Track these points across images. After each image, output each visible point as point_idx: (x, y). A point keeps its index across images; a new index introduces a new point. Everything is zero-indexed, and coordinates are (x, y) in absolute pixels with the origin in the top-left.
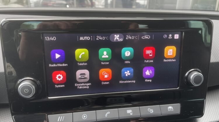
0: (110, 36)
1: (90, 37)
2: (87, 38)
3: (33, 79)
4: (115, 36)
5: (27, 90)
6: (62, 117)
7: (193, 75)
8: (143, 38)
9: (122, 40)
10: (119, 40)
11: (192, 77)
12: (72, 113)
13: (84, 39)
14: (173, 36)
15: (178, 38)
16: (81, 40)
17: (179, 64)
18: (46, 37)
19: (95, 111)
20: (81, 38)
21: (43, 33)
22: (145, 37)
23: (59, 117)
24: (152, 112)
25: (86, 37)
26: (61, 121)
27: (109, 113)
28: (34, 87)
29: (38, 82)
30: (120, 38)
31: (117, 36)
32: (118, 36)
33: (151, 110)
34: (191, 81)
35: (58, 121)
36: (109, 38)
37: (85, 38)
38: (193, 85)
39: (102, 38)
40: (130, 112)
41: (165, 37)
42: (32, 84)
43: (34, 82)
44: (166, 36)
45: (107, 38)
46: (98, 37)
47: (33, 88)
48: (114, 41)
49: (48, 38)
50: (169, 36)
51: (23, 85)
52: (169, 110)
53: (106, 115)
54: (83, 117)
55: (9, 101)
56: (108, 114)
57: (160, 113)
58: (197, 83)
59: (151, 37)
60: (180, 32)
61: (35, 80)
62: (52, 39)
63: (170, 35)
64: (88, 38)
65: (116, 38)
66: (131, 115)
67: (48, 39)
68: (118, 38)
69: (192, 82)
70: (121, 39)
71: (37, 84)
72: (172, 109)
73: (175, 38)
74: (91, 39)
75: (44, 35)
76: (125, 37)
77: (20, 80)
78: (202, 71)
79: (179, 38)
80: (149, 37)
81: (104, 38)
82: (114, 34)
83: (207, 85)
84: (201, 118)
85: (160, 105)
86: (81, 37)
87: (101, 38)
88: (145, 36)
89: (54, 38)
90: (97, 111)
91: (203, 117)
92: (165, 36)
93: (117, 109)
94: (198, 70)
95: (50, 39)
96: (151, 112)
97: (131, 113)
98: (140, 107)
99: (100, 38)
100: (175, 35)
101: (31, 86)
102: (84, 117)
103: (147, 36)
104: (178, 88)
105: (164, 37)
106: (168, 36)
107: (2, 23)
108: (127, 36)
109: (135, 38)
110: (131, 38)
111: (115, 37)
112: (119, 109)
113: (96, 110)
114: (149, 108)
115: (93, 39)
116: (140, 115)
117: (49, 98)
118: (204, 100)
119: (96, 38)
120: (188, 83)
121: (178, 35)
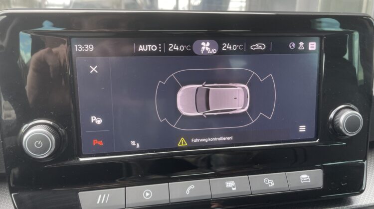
0: (193, 44)
1: (158, 47)
2: (152, 48)
3: (51, 123)
4: (203, 44)
5: (40, 144)
6: (105, 195)
7: (345, 115)
8: (254, 47)
9: (215, 51)
10: (209, 52)
11: (342, 119)
12: (124, 188)
13: (145, 48)
14: (306, 46)
15: (314, 49)
16: (141, 51)
18: (76, 46)
19: (167, 184)
20: (141, 48)
21: (71, 37)
22: (256, 47)
23: (100, 196)
24: (273, 184)
25: (149, 46)
26: (103, 202)
27: (192, 187)
28: (53, 138)
29: (62, 131)
30: (211, 47)
31: (206, 43)
32: (208, 44)
33: (269, 182)
35: (98, 202)
36: (191, 48)
37: (148, 47)
38: (345, 135)
40: (231, 185)
41: (292, 47)
42: (50, 132)
43: (54, 130)
44: (294, 45)
45: (189, 48)
46: (171, 46)
47: (51, 139)
48: (200, 54)
49: (80, 47)
50: (299, 46)
51: (33, 133)
52: (303, 181)
53: (188, 192)
54: (145, 195)
56: (191, 190)
57: (287, 186)
58: (351, 129)
59: (268, 47)
60: (318, 39)
61: (56, 126)
63: (301, 44)
64: (154, 48)
65: (203, 48)
66: (234, 191)
67: (80, 49)
68: (207, 49)
69: (343, 127)
70: (213, 50)
71: (59, 133)
73: (310, 49)
74: (158, 49)
75: (73, 40)
76: (220, 46)
77: (26, 126)
79: (316, 48)
80: (263, 46)
82: (200, 41)
83: (368, 138)
84: (360, 196)
85: (286, 173)
86: (141, 46)
87: (177, 48)
88: (257, 45)
90: (169, 183)
91: (363, 194)
92: (291, 45)
93: (208, 180)
94: (352, 106)
96: (270, 184)
97: (234, 187)
98: (249, 176)
99: (174, 48)
100: (310, 43)
101: (47, 135)
102: (147, 194)
103: (259, 45)
104: (317, 141)
105: (290, 47)
106: (297, 45)
108: (224, 45)
109: (238, 48)
110: (232, 48)
111: (203, 46)
112: (210, 180)
113: (168, 183)
114: (266, 177)
115: (162, 49)
116: (249, 190)
117: (81, 159)
118: (364, 161)
119: (168, 47)
120: (335, 132)
121: (314, 44)
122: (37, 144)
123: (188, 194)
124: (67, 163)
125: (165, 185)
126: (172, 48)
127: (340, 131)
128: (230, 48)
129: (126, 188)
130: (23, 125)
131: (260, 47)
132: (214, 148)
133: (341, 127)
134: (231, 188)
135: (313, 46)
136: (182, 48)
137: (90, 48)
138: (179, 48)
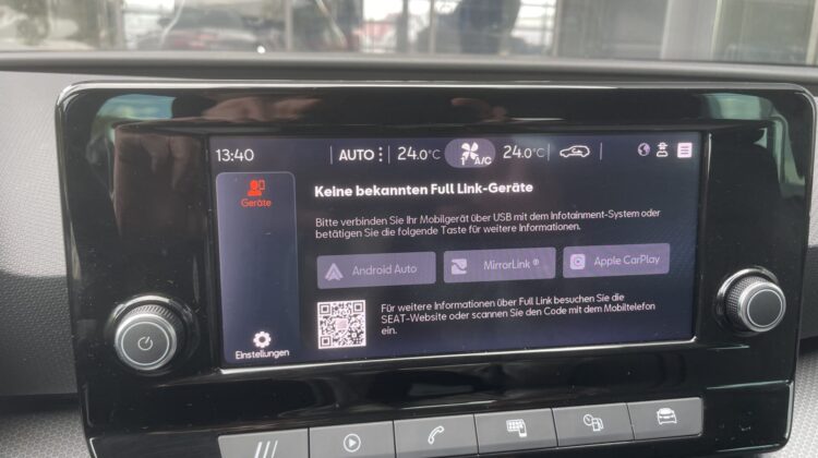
0: (445, 146)
1: (377, 152)
2: (364, 154)
3: (166, 300)
4: (466, 146)
6: (268, 444)
7: (749, 290)
8: (566, 153)
9: (488, 160)
10: (478, 162)
11: (744, 297)
12: (306, 430)
13: (352, 156)
14: (672, 151)
15: (689, 155)
16: (343, 160)
17: (697, 251)
18: (219, 151)
19: (390, 422)
20: (344, 156)
21: (210, 135)
22: (570, 152)
23: (260, 444)
24: (601, 427)
25: (360, 151)
26: (265, 456)
27: (439, 430)
28: (172, 330)
29: (188, 312)
30: (480, 153)
32: (475, 146)
33: (595, 422)
34: (741, 314)
35: (257, 456)
36: (441, 154)
37: (358, 153)
38: (749, 330)
39: (417, 154)
40: (517, 427)
41: (644, 152)
42: (165, 317)
43: (172, 313)
44: (647, 148)
45: (436, 154)
46: (402, 150)
47: (169, 334)
48: (459, 166)
49: (227, 154)
50: (658, 149)
51: (134, 322)
52: (662, 420)
53: (431, 439)
54: (347, 444)
55: (80, 383)
56: (437, 436)
57: (630, 431)
58: (762, 321)
59: (595, 150)
60: (696, 136)
61: (177, 305)
62: (241, 158)
63: (662, 146)
64: (369, 155)
65: (466, 154)
66: (523, 438)
67: (226, 157)
68: (473, 156)
69: (744, 314)
70: (484, 159)
71: (183, 321)
72: (672, 416)
73: (680, 155)
74: (377, 157)
75: (213, 141)
76: (500, 151)
77: (121, 307)
78: (779, 278)
79: (693, 153)
80: (584, 151)
81: (423, 155)
82: (459, 140)
83: (797, 333)
84: (779, 452)
85: (629, 404)
86: (343, 151)
87: (414, 155)
88: (573, 148)
89: (249, 155)
90: (395, 422)
91: (785, 449)
92: (642, 148)
93: (471, 416)
94: (765, 271)
95: (232, 157)
96: (596, 427)
97: (522, 431)
98: (554, 409)
99: (409, 155)
100: (680, 146)
101: (161, 325)
102: (352, 443)
103: (577, 149)
104: (693, 340)
105: (640, 152)
106: (655, 149)
107: (64, 100)
108: (507, 149)
110: (523, 154)
111: (464, 151)
112: (476, 415)
113: (393, 420)
114: (588, 412)
115: (385, 157)
116: (554, 437)
117: (225, 372)
118: (789, 383)
119: (396, 152)
120: (728, 322)
121: (690, 145)
122: (143, 345)
123: (431, 443)
124: (196, 378)
125: (385, 425)
126: (405, 155)
127: (740, 321)
128: (519, 154)
129: (311, 429)
130: (116, 306)
131: (579, 153)
132: (484, 351)
133: (740, 314)
134: (517, 433)
135: (685, 150)
136: (424, 154)
137: (246, 155)
138: (418, 155)
